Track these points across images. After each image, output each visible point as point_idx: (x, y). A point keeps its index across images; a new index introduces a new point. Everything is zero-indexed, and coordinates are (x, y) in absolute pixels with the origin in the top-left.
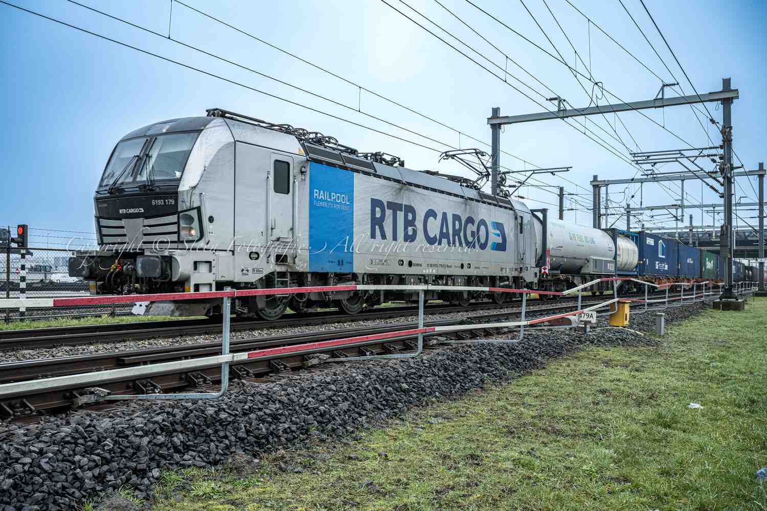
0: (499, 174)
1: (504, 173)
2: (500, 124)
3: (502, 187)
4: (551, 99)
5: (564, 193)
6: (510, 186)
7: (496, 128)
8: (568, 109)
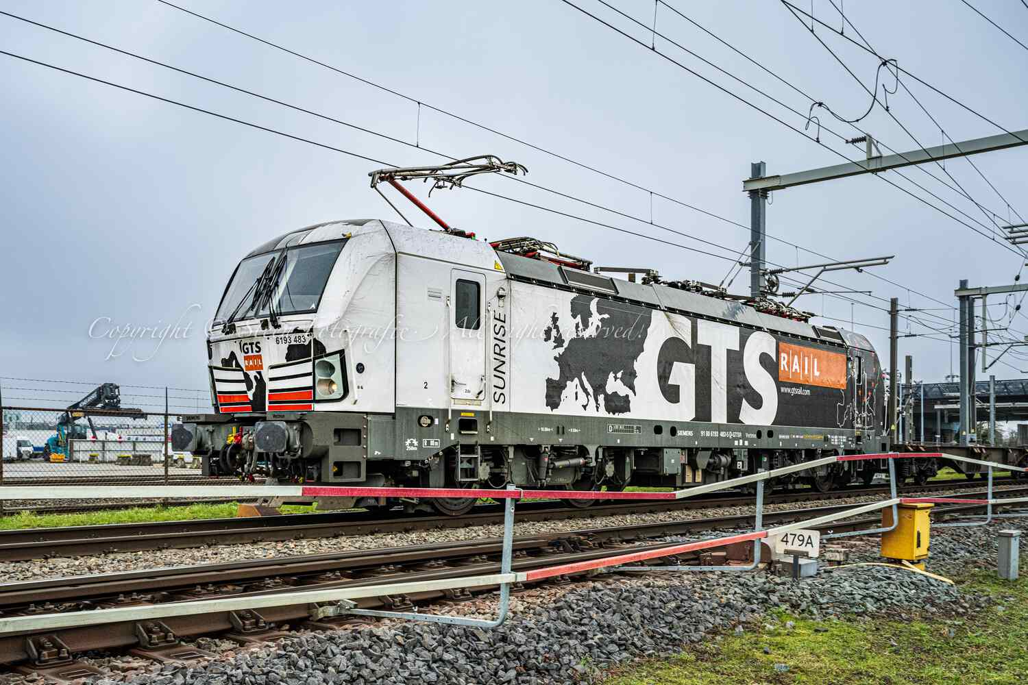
0: (764, 274)
1: (773, 273)
2: (765, 191)
3: (769, 297)
4: (854, 141)
5: (899, 308)
6: (784, 295)
7: (758, 196)
8: (884, 154)
